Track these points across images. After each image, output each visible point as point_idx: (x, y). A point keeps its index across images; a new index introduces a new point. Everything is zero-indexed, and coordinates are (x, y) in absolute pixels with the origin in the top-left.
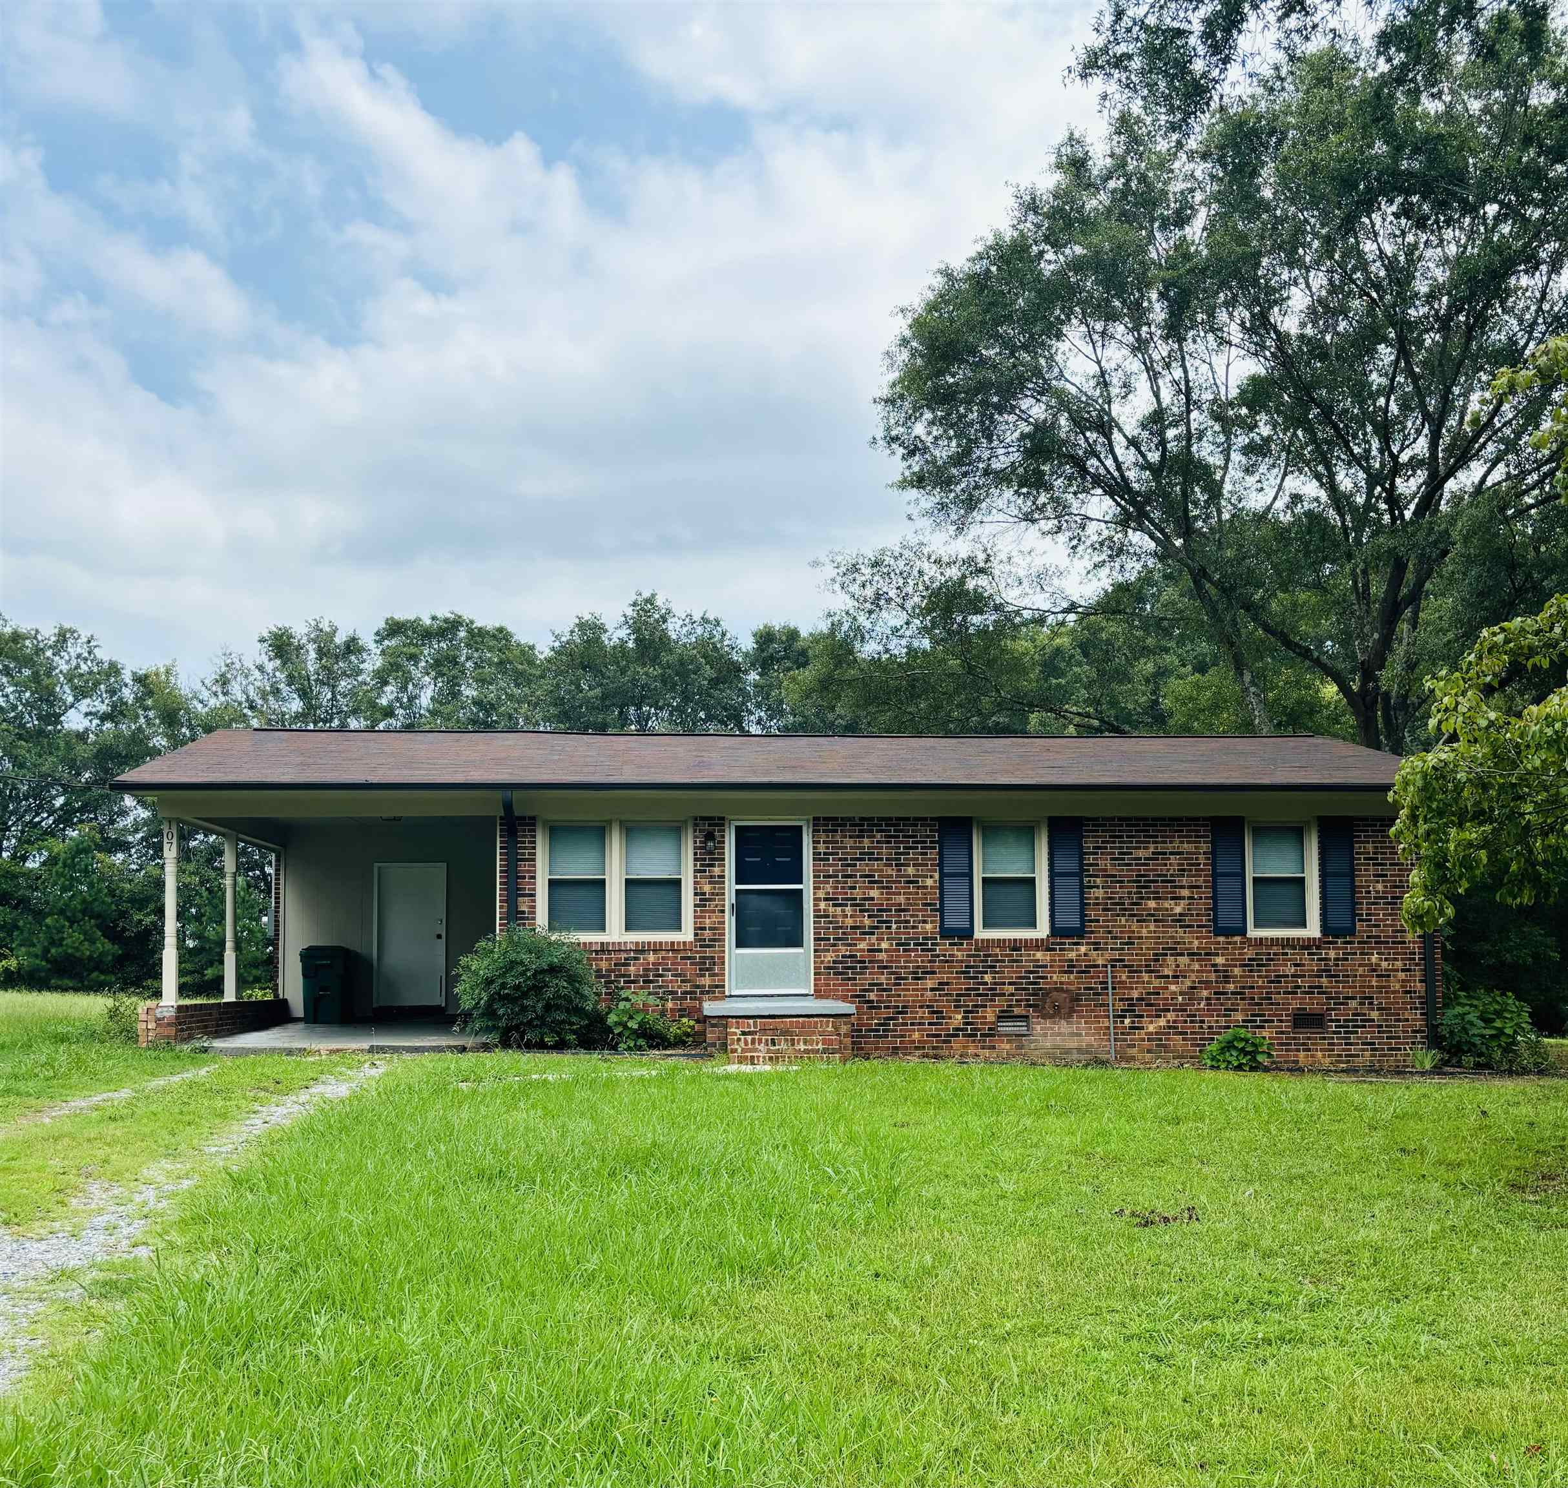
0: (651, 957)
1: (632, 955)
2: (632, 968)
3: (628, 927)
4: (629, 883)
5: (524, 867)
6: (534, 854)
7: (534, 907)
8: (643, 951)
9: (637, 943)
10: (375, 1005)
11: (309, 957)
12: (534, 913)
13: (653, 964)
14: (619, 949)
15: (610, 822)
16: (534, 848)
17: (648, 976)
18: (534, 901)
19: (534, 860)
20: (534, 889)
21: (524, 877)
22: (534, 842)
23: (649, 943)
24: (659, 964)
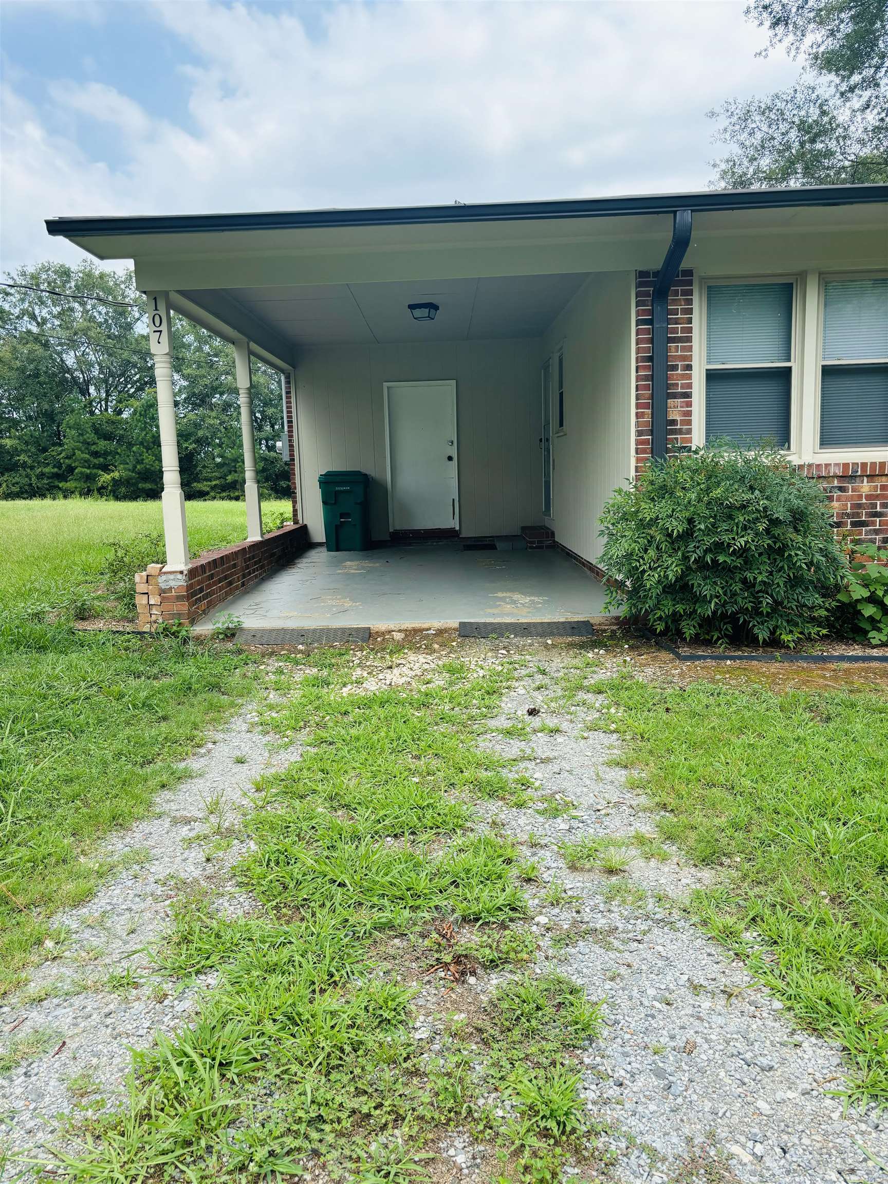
0: (866, 487)
1: (836, 483)
2: (835, 504)
3: (827, 440)
4: (829, 372)
5: (675, 350)
6: (690, 330)
7: (689, 414)
8: (853, 478)
9: (846, 465)
10: (391, 530)
11: (328, 482)
12: (689, 422)
13: (868, 497)
14: (818, 474)
15: (802, 276)
16: (690, 321)
17: (858, 515)
18: (689, 404)
19: (689, 339)
20: (690, 386)
21: (675, 368)
22: (690, 311)
23: (864, 465)
24: (877, 497)
